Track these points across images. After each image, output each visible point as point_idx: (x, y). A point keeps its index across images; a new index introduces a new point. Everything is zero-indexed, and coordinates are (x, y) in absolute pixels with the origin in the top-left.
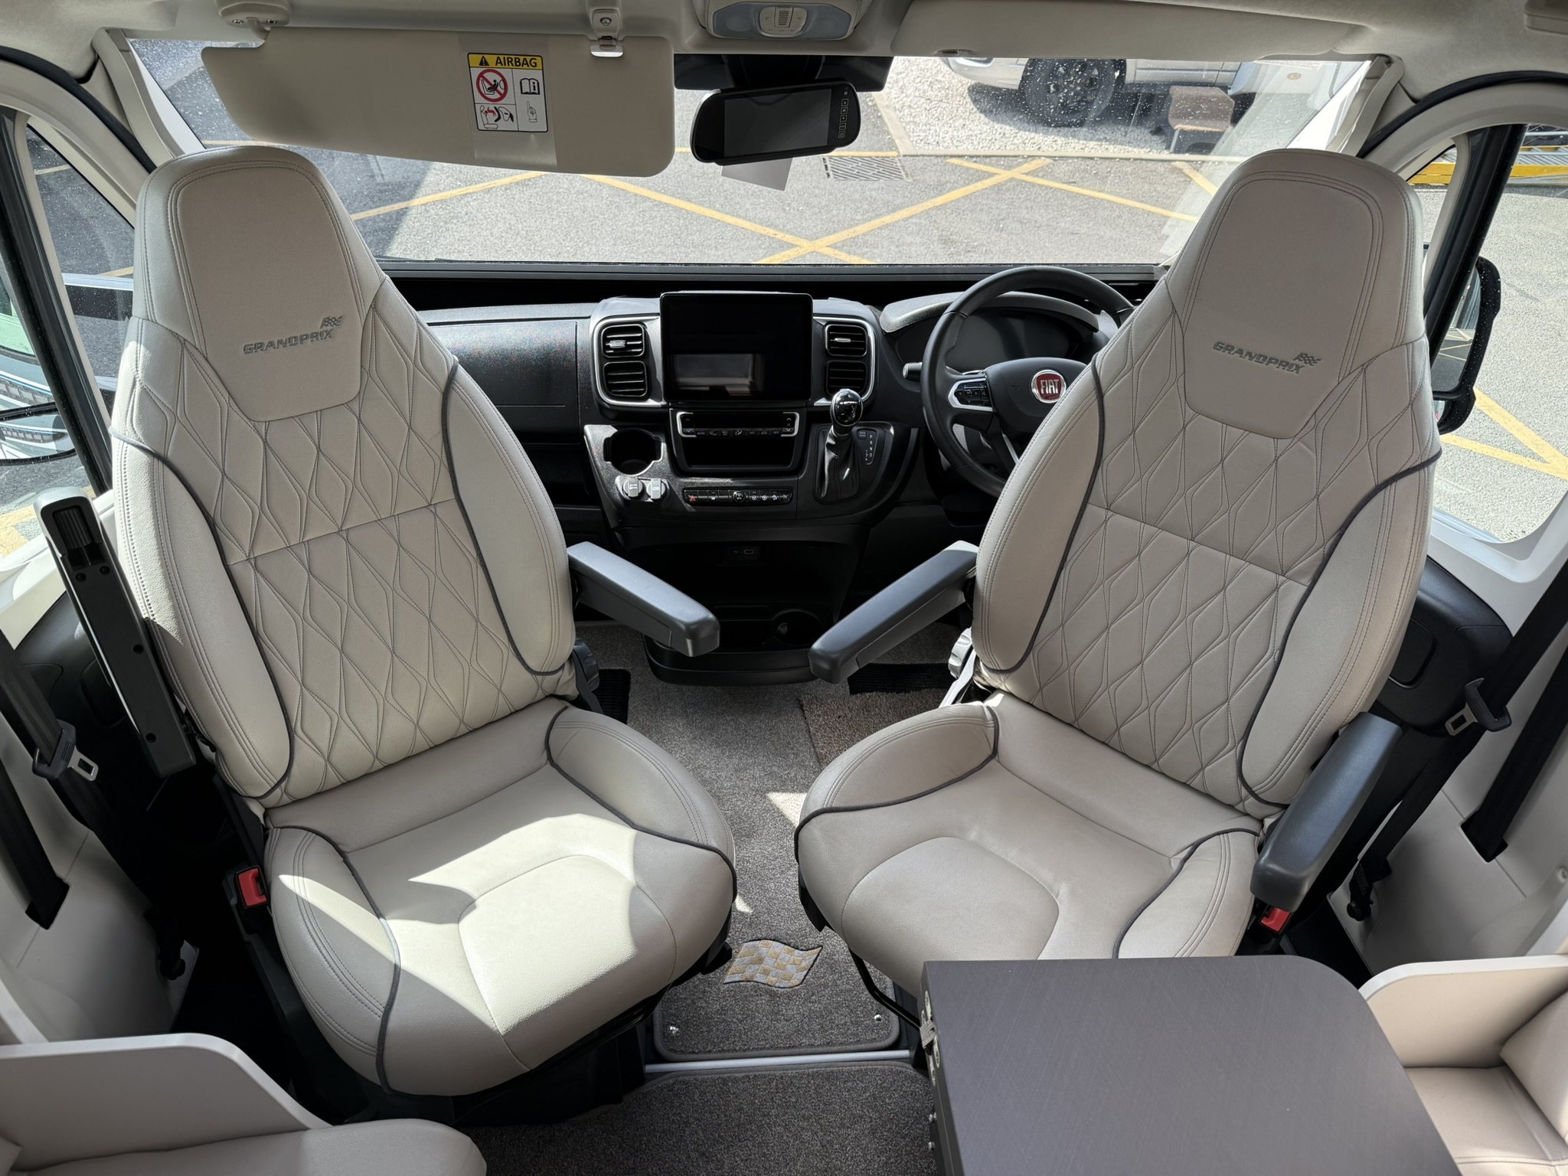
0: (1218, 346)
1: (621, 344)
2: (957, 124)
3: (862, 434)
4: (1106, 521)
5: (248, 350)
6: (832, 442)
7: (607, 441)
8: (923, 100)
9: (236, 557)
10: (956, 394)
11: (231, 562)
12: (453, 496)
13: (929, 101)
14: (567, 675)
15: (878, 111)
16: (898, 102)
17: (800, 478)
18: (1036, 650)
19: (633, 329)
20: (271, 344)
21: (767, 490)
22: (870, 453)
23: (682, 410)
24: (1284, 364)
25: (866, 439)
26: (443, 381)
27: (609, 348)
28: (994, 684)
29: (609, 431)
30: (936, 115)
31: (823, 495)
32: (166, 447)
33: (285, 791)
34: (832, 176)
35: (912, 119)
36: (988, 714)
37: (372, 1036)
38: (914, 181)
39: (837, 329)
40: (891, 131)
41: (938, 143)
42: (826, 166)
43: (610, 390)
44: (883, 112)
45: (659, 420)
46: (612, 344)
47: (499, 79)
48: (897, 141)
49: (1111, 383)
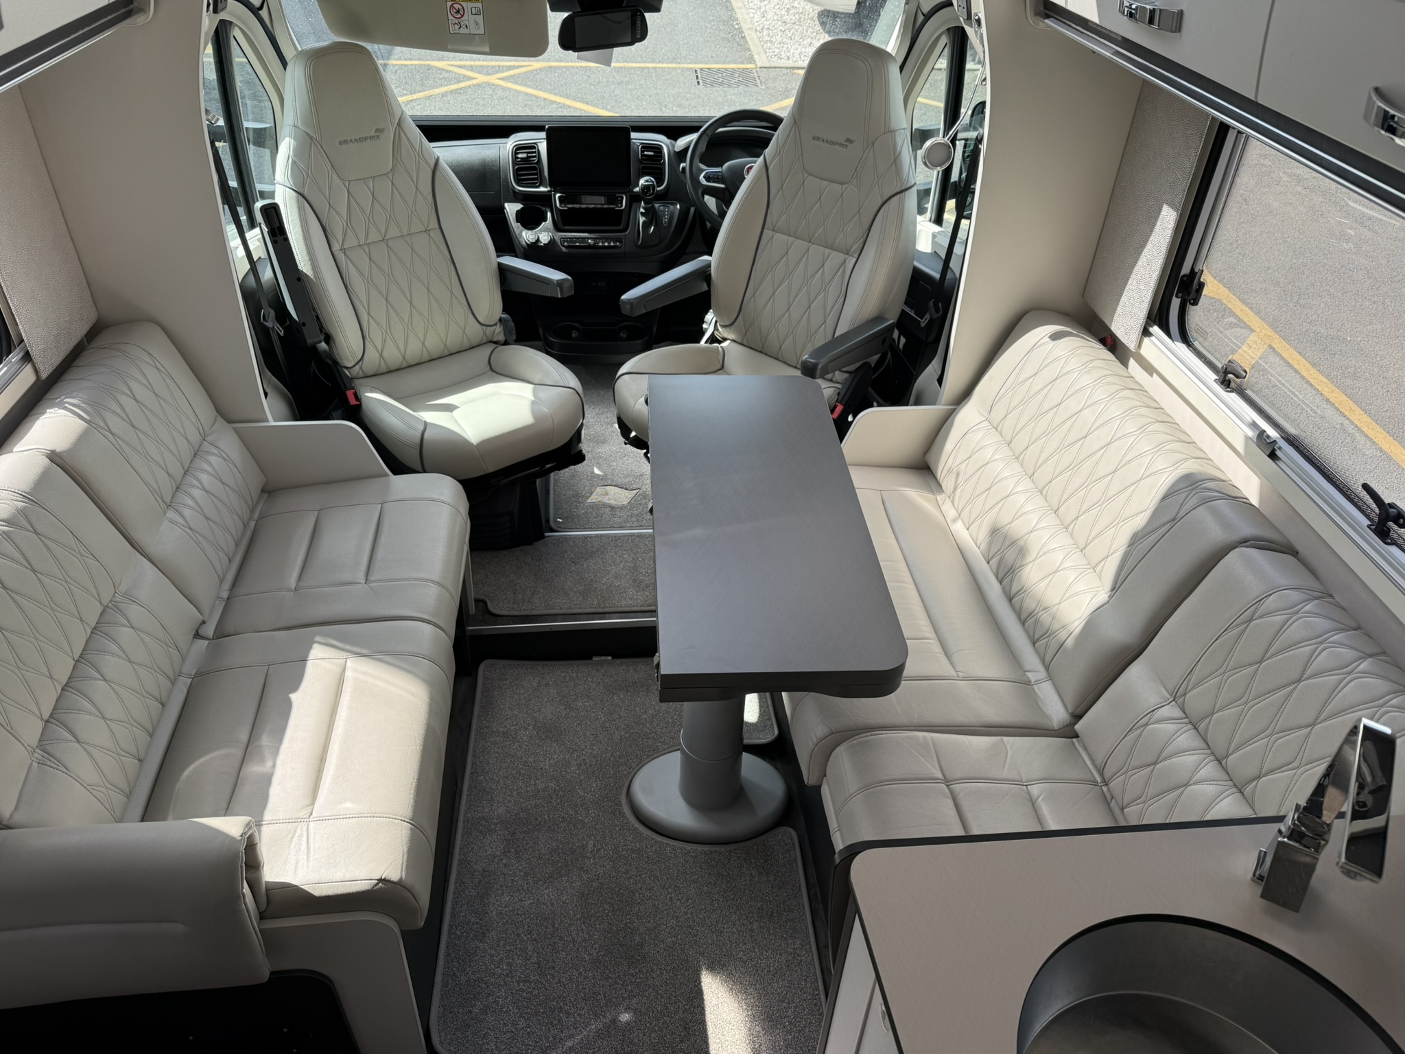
0: (814, 138)
1: (524, 155)
2: (805, 43)
3: (662, 208)
4: (772, 237)
5: (341, 143)
6: (643, 211)
7: (517, 211)
8: (780, 23)
9: (336, 247)
10: (704, 177)
11: (333, 250)
12: (437, 226)
13: (784, 24)
14: (499, 329)
15: (742, 32)
16: (759, 25)
17: (627, 233)
18: (742, 311)
19: (532, 147)
20: (351, 141)
21: (606, 239)
22: (666, 220)
23: (560, 193)
24: (841, 145)
25: (664, 211)
26: (432, 164)
27: (518, 158)
28: (726, 335)
29: (519, 206)
30: (789, 35)
31: (639, 243)
32: (304, 191)
33: (361, 368)
34: (701, 83)
35: (769, 39)
36: (720, 349)
37: (418, 441)
38: (767, 87)
39: (646, 147)
40: (752, 47)
41: (788, 57)
42: (697, 76)
43: (519, 182)
44: (746, 33)
45: (546, 199)
46: (520, 156)
47: (460, 7)
48: (756, 57)
49: (772, 161)
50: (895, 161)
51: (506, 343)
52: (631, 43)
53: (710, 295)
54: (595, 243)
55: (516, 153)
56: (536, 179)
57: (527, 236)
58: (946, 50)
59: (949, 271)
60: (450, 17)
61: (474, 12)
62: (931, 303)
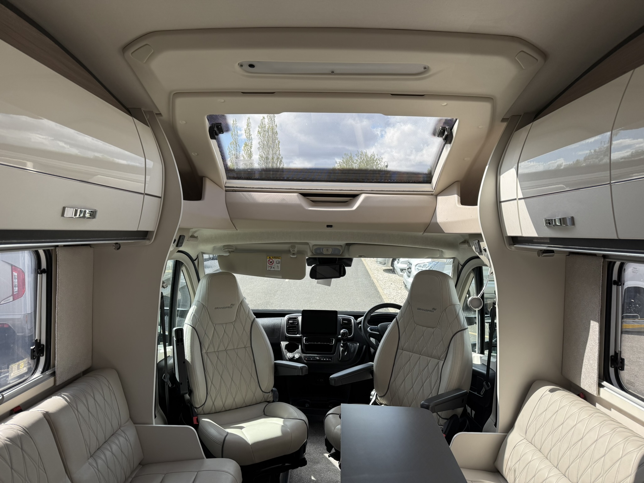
50: (456, 317)
51: (273, 401)
52: (339, 277)
53: (373, 380)
54: (320, 359)
55: (288, 321)
56: (296, 331)
57: (289, 355)
58: (474, 280)
59: (490, 370)
60: (268, 264)
61: (277, 263)
62: (484, 383)
